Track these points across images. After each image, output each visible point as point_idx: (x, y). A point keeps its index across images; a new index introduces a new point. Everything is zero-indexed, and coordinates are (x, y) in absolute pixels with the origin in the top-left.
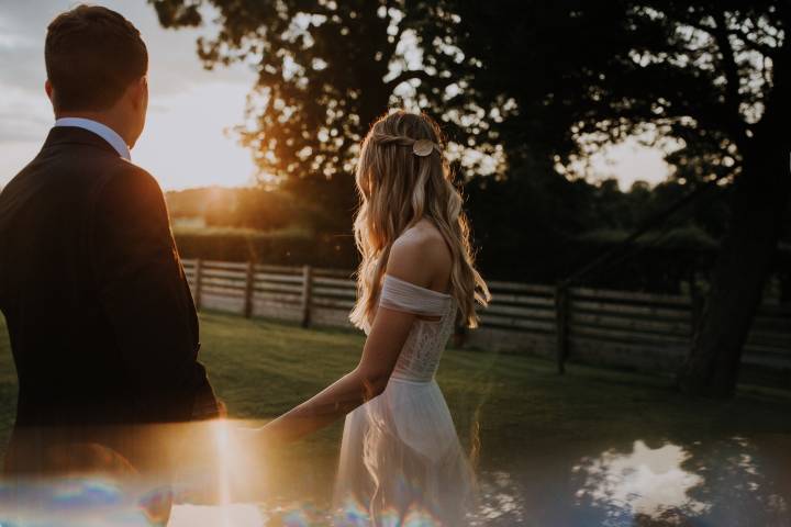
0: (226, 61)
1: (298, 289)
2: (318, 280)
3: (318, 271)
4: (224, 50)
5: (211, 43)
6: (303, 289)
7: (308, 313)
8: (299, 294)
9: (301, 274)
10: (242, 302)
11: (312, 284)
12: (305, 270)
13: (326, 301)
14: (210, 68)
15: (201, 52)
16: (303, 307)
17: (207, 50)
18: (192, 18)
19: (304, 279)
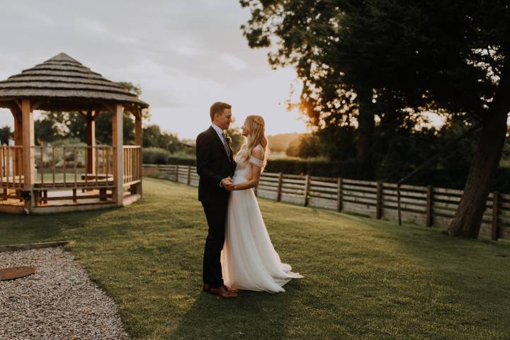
0: (283, 64)
1: (302, 187)
2: (312, 182)
3: (313, 178)
4: (282, 59)
5: (275, 55)
6: (305, 187)
7: (307, 200)
8: (303, 189)
9: (304, 179)
10: (276, 194)
11: (310, 185)
12: (306, 177)
13: (316, 194)
14: (275, 69)
15: (270, 60)
16: (304, 196)
17: (274, 59)
18: (265, 43)
19: (305, 182)
